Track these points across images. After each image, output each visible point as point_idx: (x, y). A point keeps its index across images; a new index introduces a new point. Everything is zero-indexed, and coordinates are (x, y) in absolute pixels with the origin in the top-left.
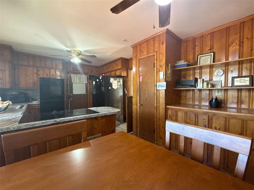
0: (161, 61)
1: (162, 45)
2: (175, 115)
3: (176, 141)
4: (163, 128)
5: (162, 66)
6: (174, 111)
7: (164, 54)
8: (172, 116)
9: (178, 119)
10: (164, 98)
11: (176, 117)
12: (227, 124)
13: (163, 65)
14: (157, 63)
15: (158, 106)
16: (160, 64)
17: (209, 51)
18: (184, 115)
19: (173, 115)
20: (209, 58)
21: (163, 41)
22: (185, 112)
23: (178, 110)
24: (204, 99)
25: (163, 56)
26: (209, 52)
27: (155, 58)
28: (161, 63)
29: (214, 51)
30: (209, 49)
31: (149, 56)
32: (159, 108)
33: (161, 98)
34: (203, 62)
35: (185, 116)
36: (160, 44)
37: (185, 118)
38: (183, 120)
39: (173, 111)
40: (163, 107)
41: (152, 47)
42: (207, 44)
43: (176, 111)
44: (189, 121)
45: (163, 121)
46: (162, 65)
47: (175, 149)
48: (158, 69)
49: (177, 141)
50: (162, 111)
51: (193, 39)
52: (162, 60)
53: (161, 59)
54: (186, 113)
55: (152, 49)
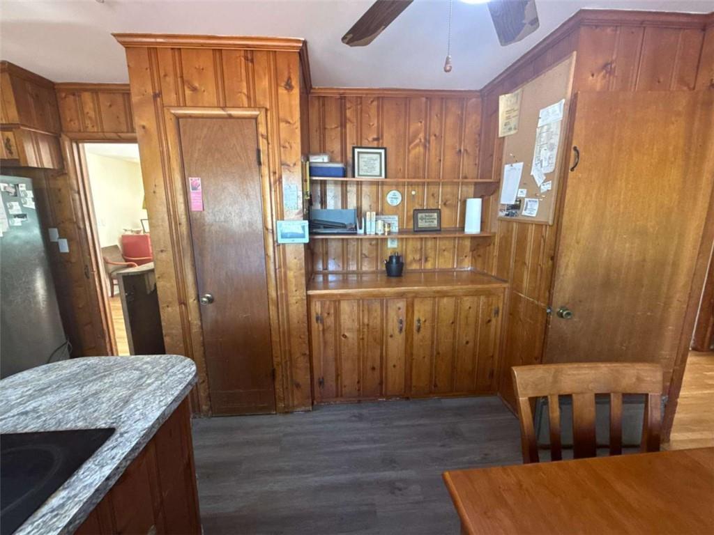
0: (284, 147)
1: (285, 92)
2: (332, 311)
3: (337, 376)
4: (302, 357)
5: (288, 165)
6: (330, 301)
7: (295, 126)
8: (326, 315)
9: (342, 321)
10: (301, 269)
11: (335, 317)
12: (436, 308)
13: (295, 164)
14: (270, 151)
15: (282, 294)
16: (283, 158)
17: (375, 144)
18: (355, 308)
19: (328, 314)
20: (376, 160)
21: (289, 78)
22: (359, 300)
23: (339, 297)
24: (366, 257)
25: (293, 132)
26: (376, 146)
27: (262, 130)
28: (285, 154)
29: (385, 146)
30: (375, 136)
31: (230, 117)
32: (287, 301)
33: (290, 270)
34: (366, 168)
35: (359, 310)
36: (277, 85)
37: (359, 313)
38: (353, 320)
39: (328, 303)
40: (299, 298)
41: (244, 84)
42: (371, 124)
43: (335, 301)
44: (369, 320)
45: (302, 336)
46: (288, 163)
47: (337, 396)
48: (275, 173)
49: (339, 378)
50: (298, 308)
51: (338, 96)
52: (287, 145)
53: (285, 142)
54: (361, 301)
55: (245, 91)
